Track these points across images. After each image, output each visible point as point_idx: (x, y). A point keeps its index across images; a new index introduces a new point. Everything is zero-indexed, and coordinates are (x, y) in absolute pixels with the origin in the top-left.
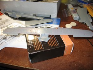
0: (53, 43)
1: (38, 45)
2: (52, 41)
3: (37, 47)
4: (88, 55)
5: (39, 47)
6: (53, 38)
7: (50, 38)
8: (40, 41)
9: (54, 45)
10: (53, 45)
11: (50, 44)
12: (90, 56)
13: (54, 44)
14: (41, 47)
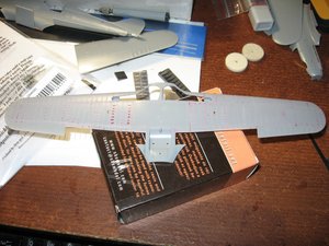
0: (192, 167)
1: (143, 177)
2: (188, 158)
3: (142, 183)
4: (298, 183)
5: (148, 185)
6: (192, 142)
7: (180, 147)
8: (148, 162)
9: (195, 174)
10: (193, 171)
11: (182, 171)
12: (304, 185)
13: (195, 167)
14: (153, 184)
